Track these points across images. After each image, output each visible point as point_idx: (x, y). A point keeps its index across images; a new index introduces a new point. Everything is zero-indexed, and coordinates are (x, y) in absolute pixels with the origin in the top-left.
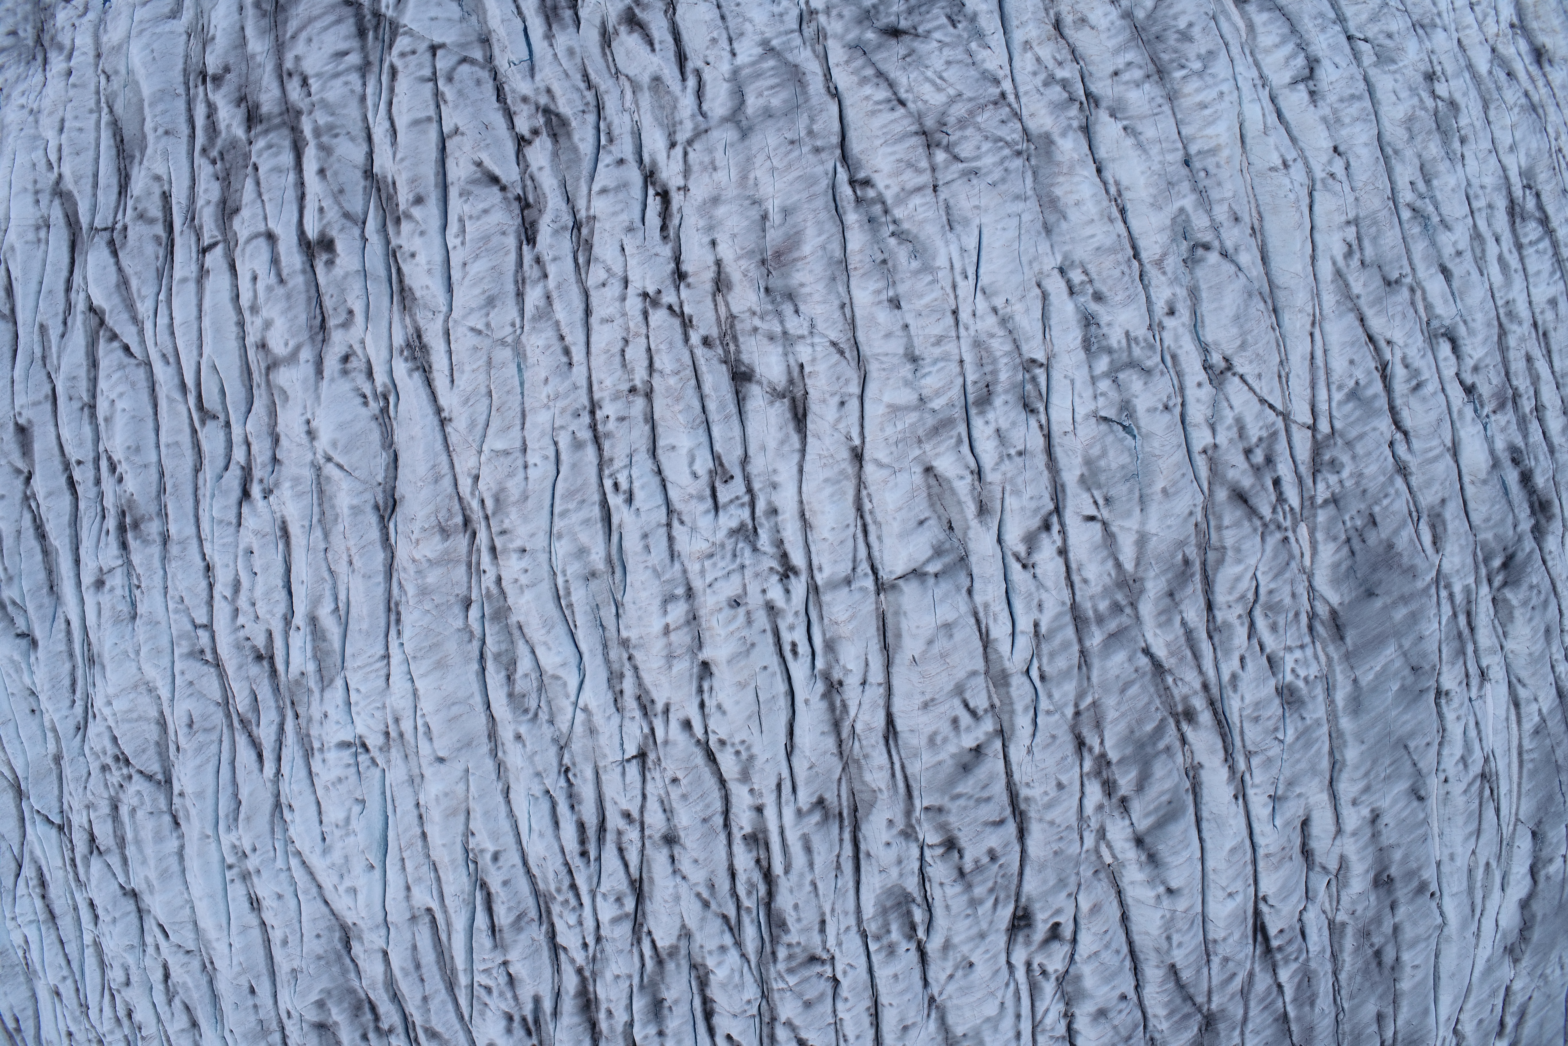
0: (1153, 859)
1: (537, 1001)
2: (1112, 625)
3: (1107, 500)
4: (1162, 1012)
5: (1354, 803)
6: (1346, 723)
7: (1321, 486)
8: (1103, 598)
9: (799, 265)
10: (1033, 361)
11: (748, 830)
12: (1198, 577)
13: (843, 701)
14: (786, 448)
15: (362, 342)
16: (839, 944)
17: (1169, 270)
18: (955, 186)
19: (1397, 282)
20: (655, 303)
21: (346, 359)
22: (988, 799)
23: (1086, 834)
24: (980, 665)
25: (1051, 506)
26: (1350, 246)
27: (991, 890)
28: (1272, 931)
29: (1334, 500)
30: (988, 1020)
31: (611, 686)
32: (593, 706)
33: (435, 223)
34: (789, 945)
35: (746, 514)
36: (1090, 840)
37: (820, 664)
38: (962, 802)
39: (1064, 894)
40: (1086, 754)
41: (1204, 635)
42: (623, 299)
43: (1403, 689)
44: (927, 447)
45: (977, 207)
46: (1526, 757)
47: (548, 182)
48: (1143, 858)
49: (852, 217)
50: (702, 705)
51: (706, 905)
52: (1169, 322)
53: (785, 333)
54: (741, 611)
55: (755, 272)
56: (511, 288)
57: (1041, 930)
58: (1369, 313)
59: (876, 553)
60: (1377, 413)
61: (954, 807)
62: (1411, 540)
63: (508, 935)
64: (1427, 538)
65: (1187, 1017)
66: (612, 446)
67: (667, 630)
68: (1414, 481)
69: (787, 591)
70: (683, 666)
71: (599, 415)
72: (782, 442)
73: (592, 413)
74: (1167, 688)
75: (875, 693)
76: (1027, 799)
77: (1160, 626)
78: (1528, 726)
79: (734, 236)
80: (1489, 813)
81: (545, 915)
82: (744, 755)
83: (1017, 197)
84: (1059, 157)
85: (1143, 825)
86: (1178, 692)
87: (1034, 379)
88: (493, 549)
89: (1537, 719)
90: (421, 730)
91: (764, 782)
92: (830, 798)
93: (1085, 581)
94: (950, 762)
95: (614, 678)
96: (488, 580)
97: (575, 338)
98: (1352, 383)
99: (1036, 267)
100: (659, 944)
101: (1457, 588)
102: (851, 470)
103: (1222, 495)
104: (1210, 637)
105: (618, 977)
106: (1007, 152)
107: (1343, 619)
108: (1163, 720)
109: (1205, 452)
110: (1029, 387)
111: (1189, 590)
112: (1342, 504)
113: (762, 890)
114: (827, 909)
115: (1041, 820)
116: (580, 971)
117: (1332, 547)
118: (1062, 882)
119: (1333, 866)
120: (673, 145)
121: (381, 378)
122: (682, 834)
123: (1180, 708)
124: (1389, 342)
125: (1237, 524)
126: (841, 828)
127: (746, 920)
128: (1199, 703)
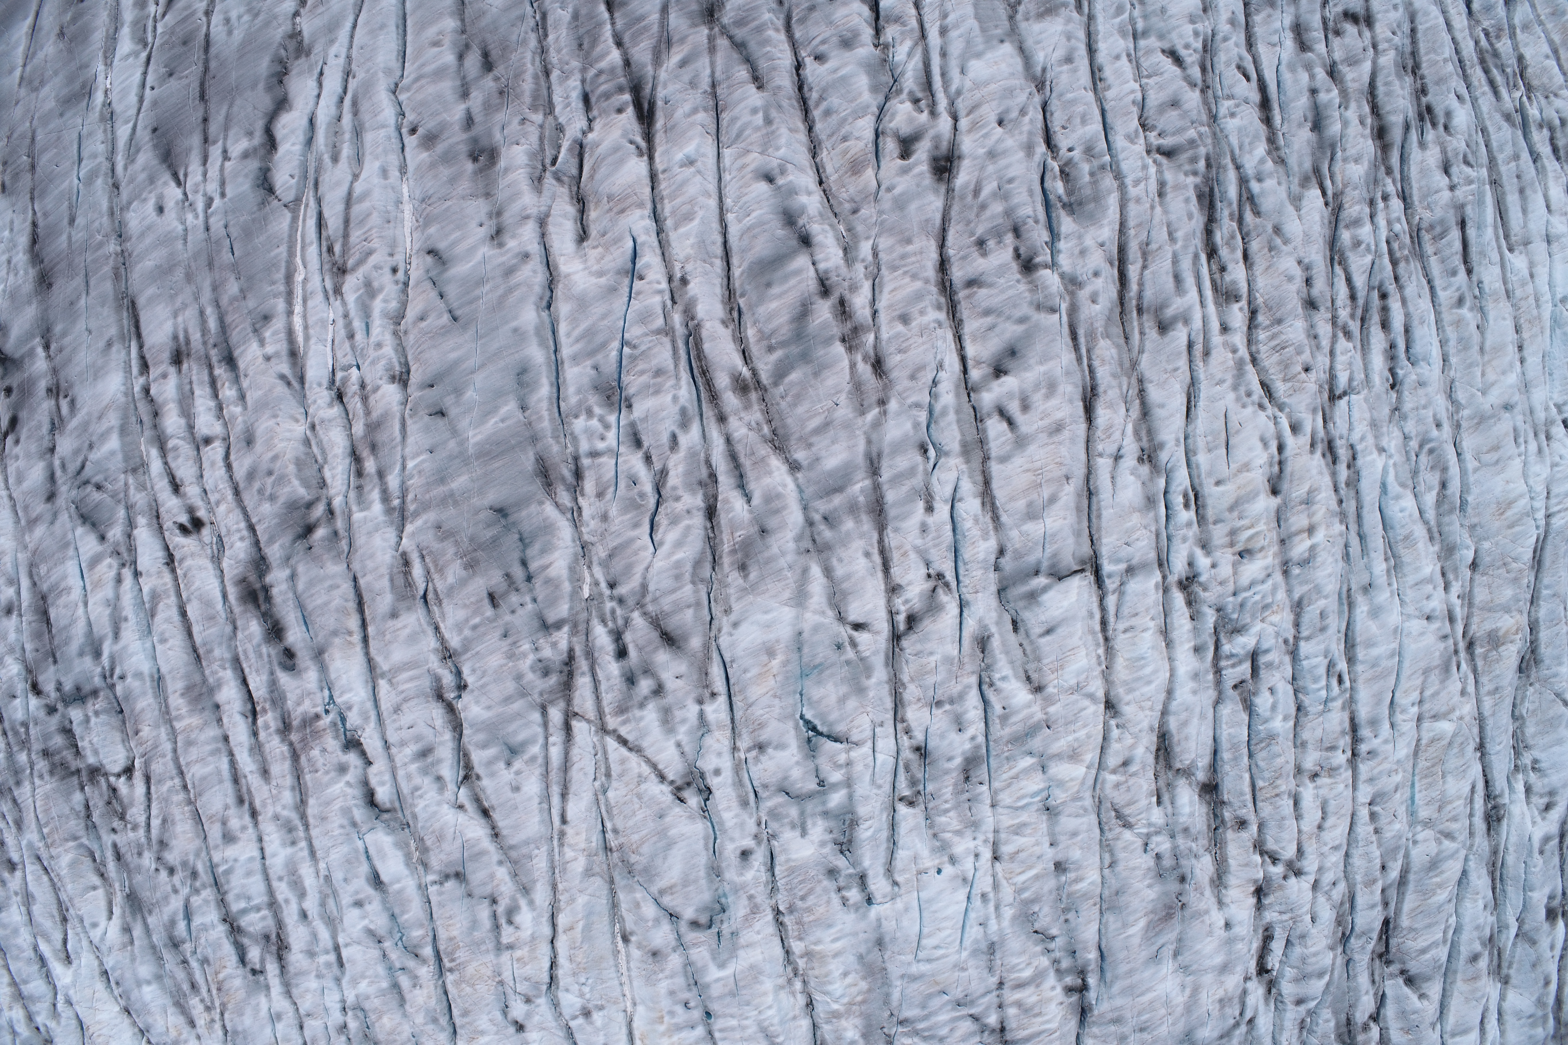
0: (790, 218)
1: (1422, 145)
2: (837, 500)
3: (839, 647)
4: (771, 33)
5: (526, 256)
6: (537, 355)
7: (563, 645)
8: (848, 534)
9: (1150, 907)
10: (911, 804)
11: (1236, 307)
12: (726, 548)
13: (1139, 439)
14: (1183, 716)
15: (1534, 823)
16: (1145, 167)
17: (744, 901)
18: (982, 991)
19: (447, 877)
20: (1290, 865)
21: (1548, 807)
22: (987, 312)
23: (870, 258)
24: (995, 468)
25: (905, 643)
26: (510, 922)
27: (983, 207)
28: (630, 111)
29: (546, 627)
30: (979, 55)
31: (1358, 473)
32: (1375, 455)
33: (1465, 937)
34: (1195, 173)
35: (1226, 648)
36: (865, 249)
37: (1162, 482)
38: (1018, 313)
39: (897, 191)
40: (872, 353)
41: (722, 478)
42: (1320, 869)
43: (458, 392)
44: (1039, 716)
45: (964, 969)
46: (282, 288)
47: (1363, 979)
48: (801, 222)
49: (1092, 955)
50: (1281, 448)
51: (1277, 230)
52: (748, 843)
53: (1173, 837)
54: (1239, 547)
55: (1191, 897)
56: (1412, 877)
57: (922, 152)
58: (487, 844)
59: (1095, 600)
60: (481, 726)
61: (1025, 309)
62: (441, 571)
63: (1452, 220)
64: (417, 571)
65: (740, 22)
66: (1342, 722)
67: (1311, 530)
68: (432, 642)
69: (1190, 564)
70: (1298, 492)
71: (1349, 753)
72: (1185, 724)
73: (1354, 754)
74: (770, 421)
75: (1104, 446)
76: (939, 308)
77: (779, 496)
78: (278, 324)
79: (1210, 933)
80: (334, 222)
81: (1416, 235)
82: (1242, 390)
83: (914, 978)
84: (858, 1021)
85: (802, 261)
86: (755, 415)
87: (913, 783)
88: (1452, 619)
89: (267, 334)
90: (1521, 440)
91: (1221, 359)
92: (1152, 333)
93: (867, 555)
94: (1032, 361)
95: (1354, 482)
96: (1456, 588)
97: (1364, 829)
98: (518, 764)
99: (899, 904)
100: (1318, 192)
101: (377, 507)
102: (1120, 691)
103: (695, 643)
104: (713, 477)
105: (1356, 161)
106: (921, 1026)
107: (538, 484)
108: (776, 384)
109: (713, 695)
110: (920, 775)
111: (740, 535)
112: (536, 623)
113: (1218, 238)
114: (1158, 210)
115: (927, 281)
116: (1389, 171)
117: (552, 572)
118: (900, 204)
119: (549, 180)
120: (1251, 1021)
121: (1520, 787)
122: (1300, 310)
123: (754, 396)
124: (461, 807)
125: (678, 608)
126: (1140, 297)
127: (1235, 206)
128: (730, 400)
